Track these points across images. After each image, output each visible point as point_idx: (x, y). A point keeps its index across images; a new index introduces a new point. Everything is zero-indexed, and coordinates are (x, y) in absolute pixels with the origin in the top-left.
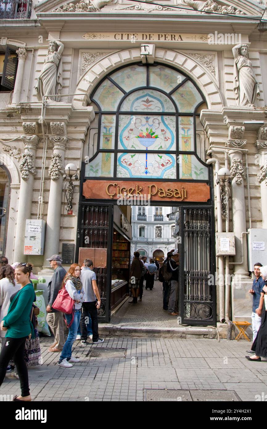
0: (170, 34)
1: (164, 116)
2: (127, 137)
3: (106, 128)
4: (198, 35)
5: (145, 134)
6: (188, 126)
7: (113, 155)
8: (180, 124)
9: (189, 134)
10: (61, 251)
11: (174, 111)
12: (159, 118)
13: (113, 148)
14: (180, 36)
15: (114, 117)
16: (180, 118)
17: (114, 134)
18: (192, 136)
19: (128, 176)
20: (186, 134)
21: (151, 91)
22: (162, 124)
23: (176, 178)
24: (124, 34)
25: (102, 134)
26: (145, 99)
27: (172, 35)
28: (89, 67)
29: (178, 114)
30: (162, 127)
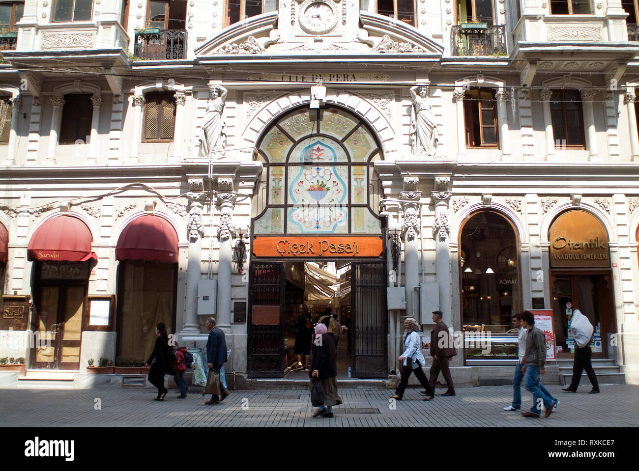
0: (342, 74)
1: (336, 166)
2: (297, 191)
3: (275, 182)
4: (373, 74)
5: (316, 187)
6: (361, 177)
7: (283, 210)
8: (353, 175)
9: (362, 185)
10: (233, 309)
11: (346, 160)
12: (331, 168)
13: (283, 203)
14: (353, 75)
15: (283, 168)
16: (353, 168)
17: (283, 188)
18: (365, 188)
19: (299, 232)
20: (359, 186)
21: (321, 138)
22: (333, 175)
23: (348, 233)
24: (292, 75)
25: (271, 188)
26: (315, 147)
27: (344, 75)
28: (255, 113)
29: (349, 164)
30: (334, 178)
